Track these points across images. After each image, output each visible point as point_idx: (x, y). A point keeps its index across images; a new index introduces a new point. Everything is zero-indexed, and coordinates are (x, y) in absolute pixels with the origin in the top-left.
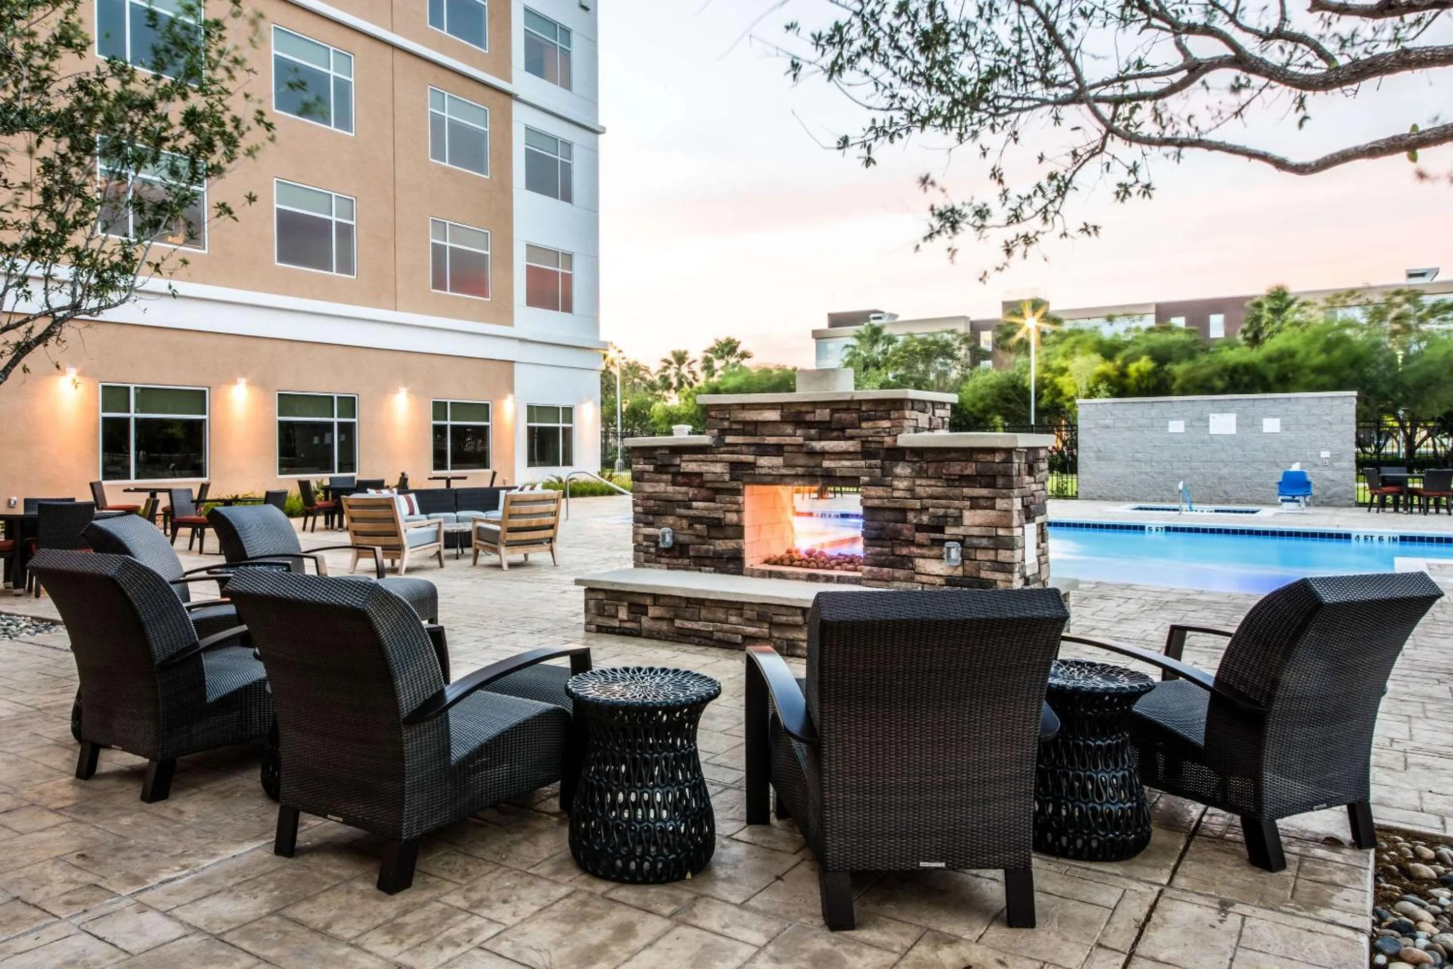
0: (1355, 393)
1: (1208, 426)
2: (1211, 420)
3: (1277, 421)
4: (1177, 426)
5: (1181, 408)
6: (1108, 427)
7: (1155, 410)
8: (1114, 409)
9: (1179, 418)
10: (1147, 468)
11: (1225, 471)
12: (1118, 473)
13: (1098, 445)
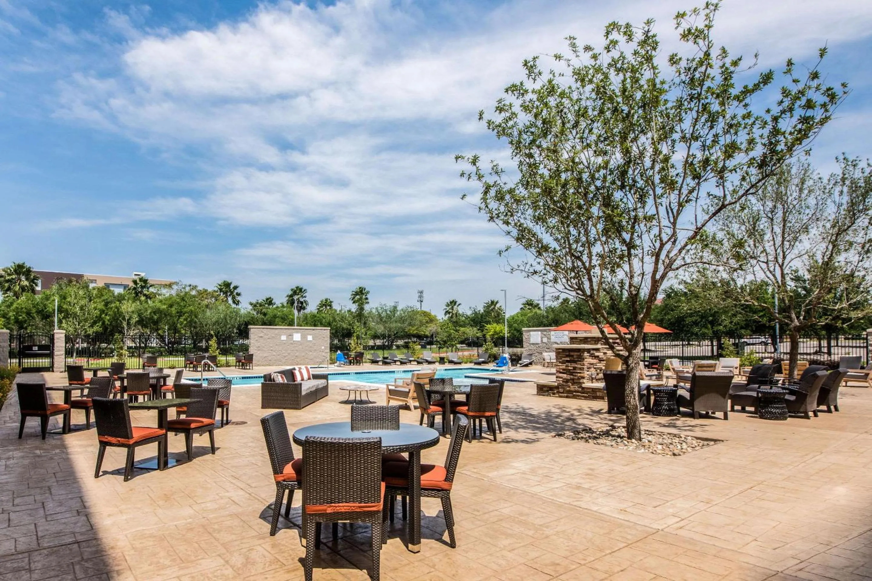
1: (293, 338)
2: (294, 336)
4: (284, 337)
5: (285, 331)
6: (261, 337)
7: (277, 331)
8: (263, 330)
9: (284, 335)
10: (274, 354)
11: (297, 354)
12: (265, 355)
13: (258, 344)
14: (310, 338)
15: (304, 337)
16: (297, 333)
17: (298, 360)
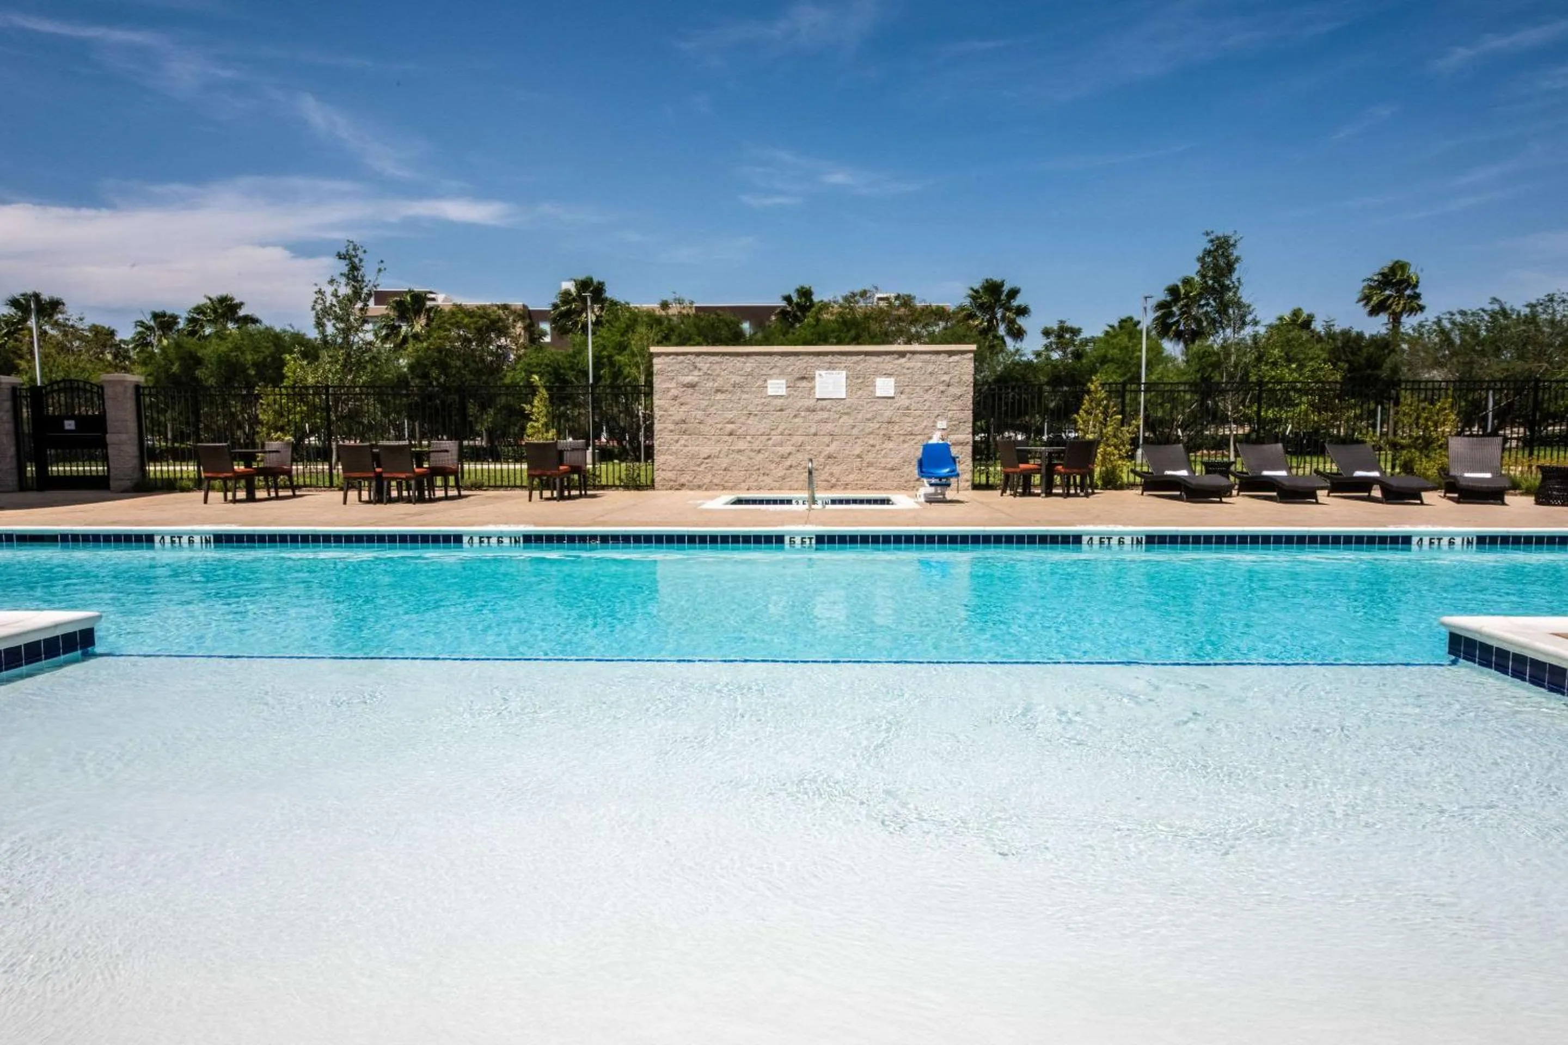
0: (974, 347)
1: (813, 388)
2: (818, 379)
3: (891, 381)
4: (777, 387)
5: (782, 362)
6: (692, 386)
7: (750, 363)
8: (700, 361)
9: (782, 374)
10: (742, 445)
11: (833, 448)
12: (705, 451)
13: (678, 413)
14: (885, 386)
15: (859, 382)
16: (831, 367)
17: (836, 470)
